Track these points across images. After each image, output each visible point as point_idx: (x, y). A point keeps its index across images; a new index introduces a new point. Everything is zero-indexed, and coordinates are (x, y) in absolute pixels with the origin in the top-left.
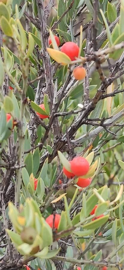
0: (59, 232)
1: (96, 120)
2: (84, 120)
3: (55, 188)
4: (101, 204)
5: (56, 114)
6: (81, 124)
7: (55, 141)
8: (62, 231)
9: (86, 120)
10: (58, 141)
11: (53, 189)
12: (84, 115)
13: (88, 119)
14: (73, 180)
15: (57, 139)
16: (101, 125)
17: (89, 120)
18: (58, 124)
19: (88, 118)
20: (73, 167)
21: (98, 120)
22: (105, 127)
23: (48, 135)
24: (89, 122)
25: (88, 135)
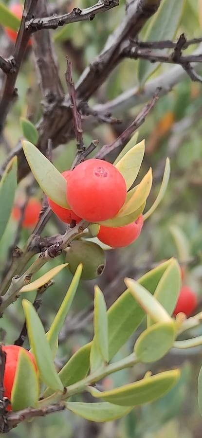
0: (16, 411)
1: (162, 45)
2: (126, 44)
3: (35, 247)
4: (155, 327)
5: (32, 24)
6: (116, 57)
7: (47, 107)
8: (25, 411)
9: (131, 46)
10: (55, 108)
11: (28, 250)
12: (127, 30)
13: (137, 43)
14: (76, 230)
15: (50, 101)
16: (176, 59)
17: (143, 46)
18: (52, 58)
19: (137, 39)
20: (73, 192)
21: (168, 44)
22: (186, 64)
23: (16, 89)
24: (139, 52)
25: (142, 92)
